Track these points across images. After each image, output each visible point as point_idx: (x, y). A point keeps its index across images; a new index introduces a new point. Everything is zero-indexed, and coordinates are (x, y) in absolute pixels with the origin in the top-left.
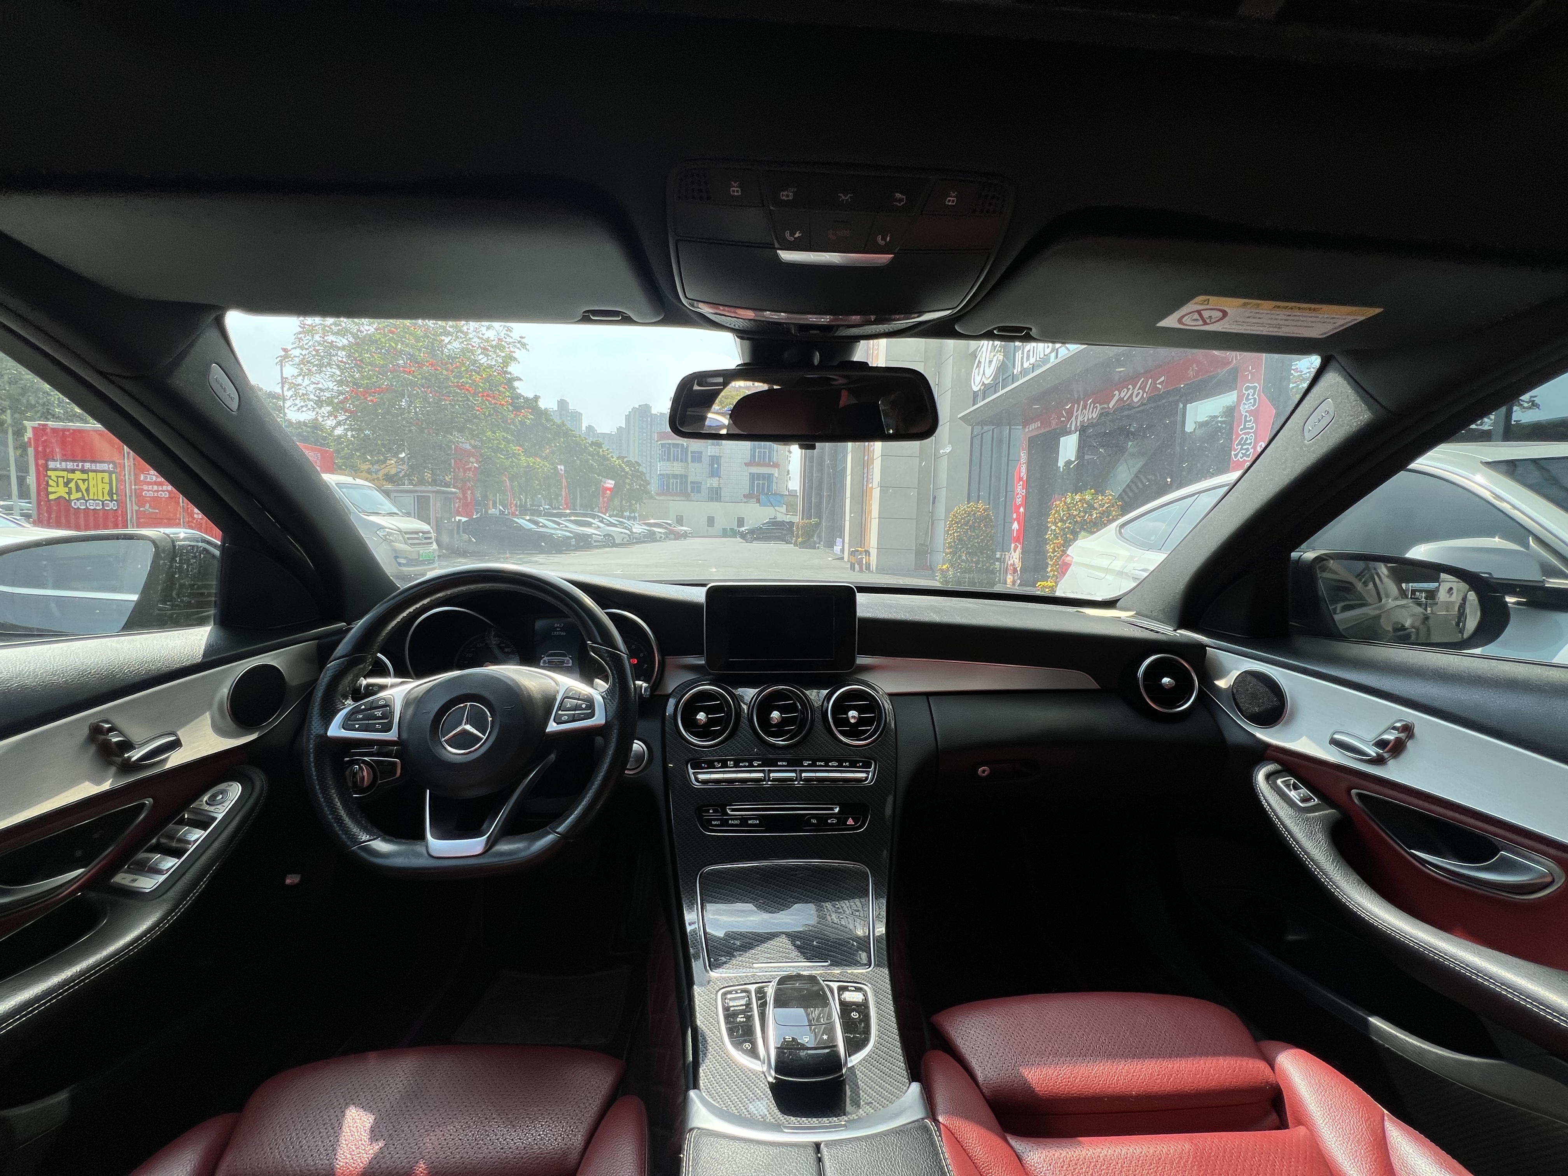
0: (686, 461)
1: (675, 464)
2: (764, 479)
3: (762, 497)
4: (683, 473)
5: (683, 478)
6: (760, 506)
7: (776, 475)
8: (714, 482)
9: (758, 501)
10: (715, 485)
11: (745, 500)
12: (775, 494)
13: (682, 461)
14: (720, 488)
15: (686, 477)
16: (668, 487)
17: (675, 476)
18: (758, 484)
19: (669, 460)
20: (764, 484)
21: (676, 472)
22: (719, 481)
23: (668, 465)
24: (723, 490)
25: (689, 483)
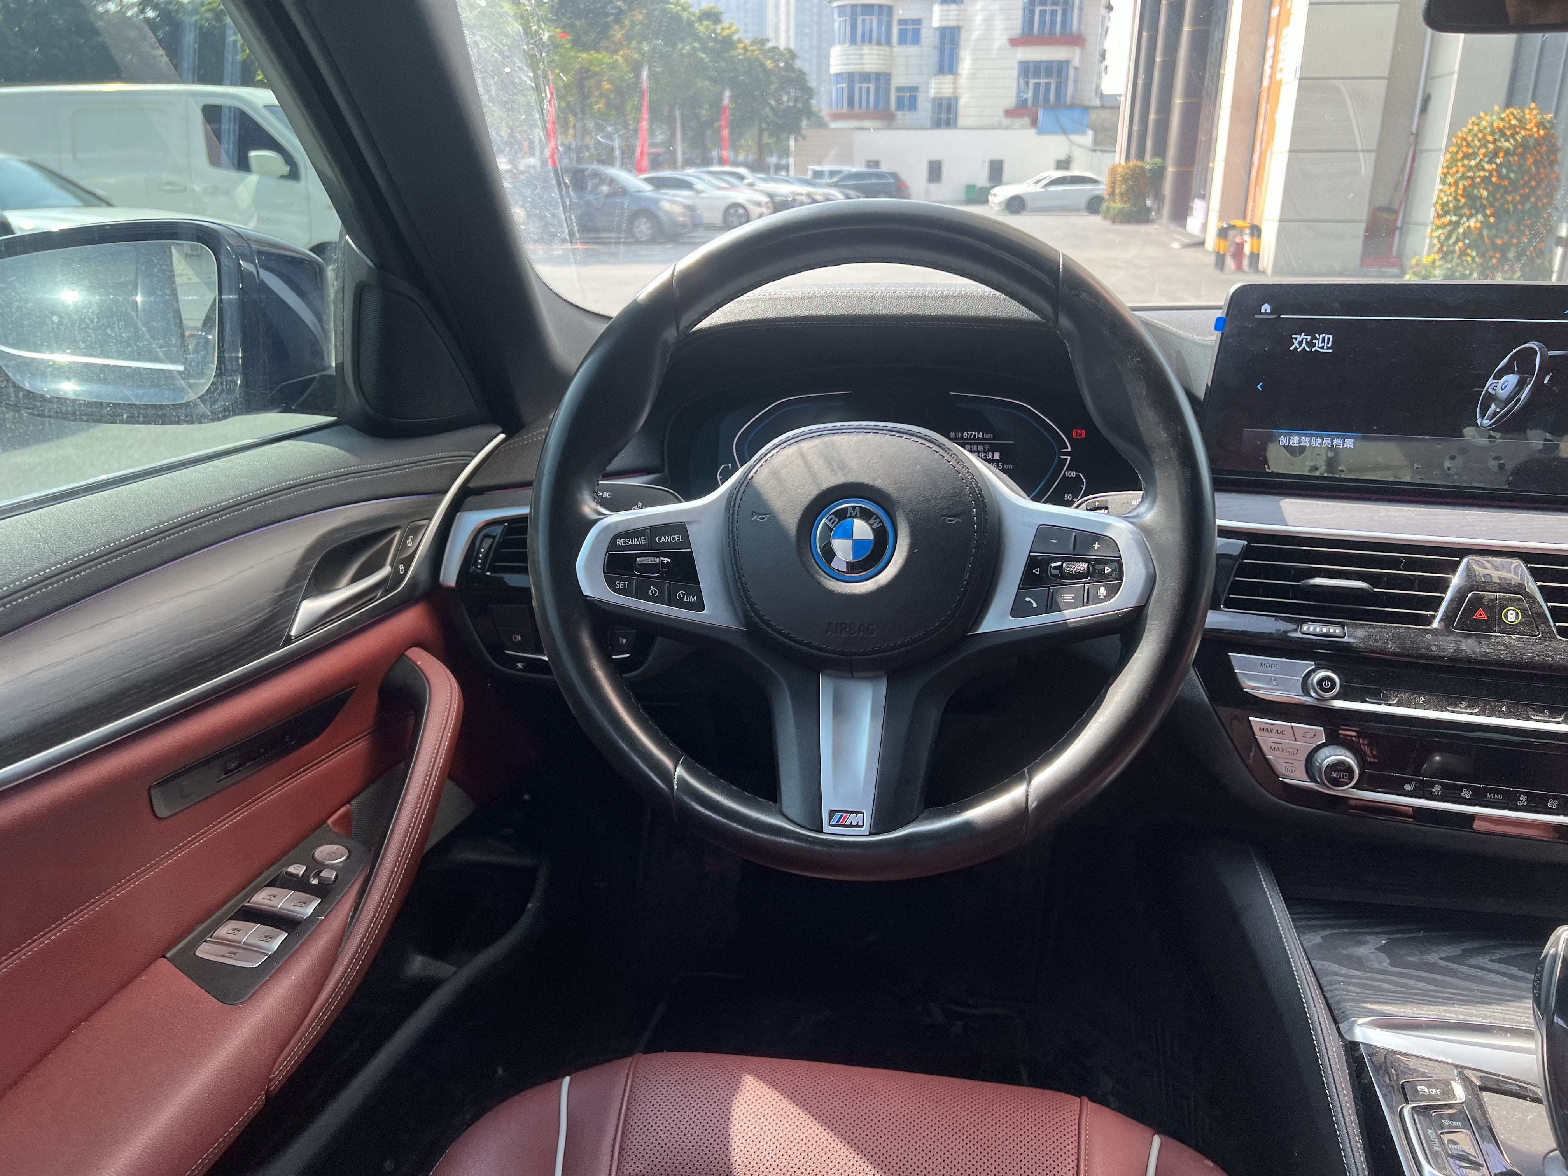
0: (888, 42)
1: (866, 49)
2: (1049, 74)
3: (1041, 114)
4: (880, 69)
5: (882, 79)
6: (1039, 132)
7: (1076, 62)
8: (944, 87)
9: (1034, 123)
10: (947, 92)
11: (1006, 121)
12: (1073, 106)
13: (879, 43)
14: (957, 99)
15: (888, 76)
16: (852, 101)
17: (865, 77)
18: (1037, 86)
19: (854, 41)
20: (1048, 85)
21: (867, 69)
22: (954, 83)
23: (851, 52)
24: (961, 103)
25: (893, 90)
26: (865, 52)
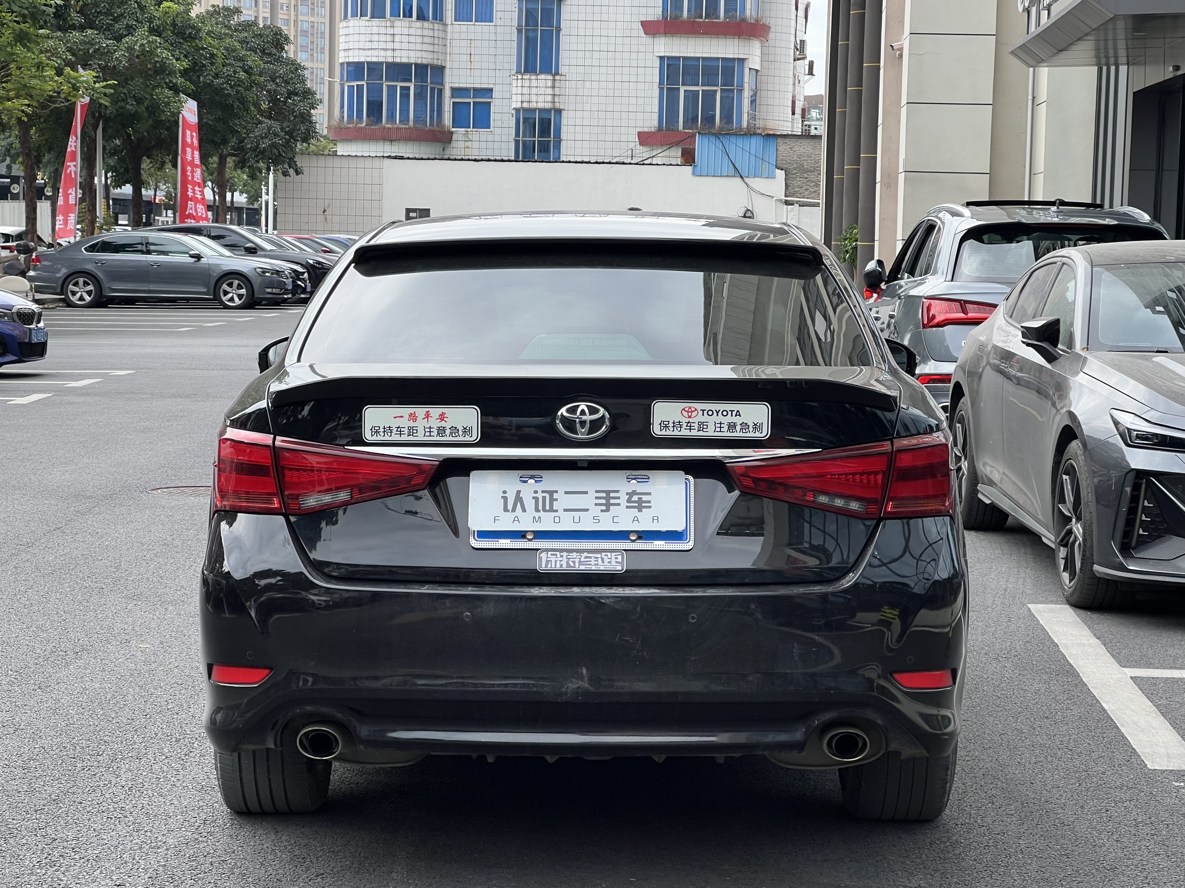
0: (439, 16)
1: (401, 25)
2: (711, 78)
3: (701, 144)
4: (425, 58)
5: (429, 74)
6: (696, 173)
7: (755, 62)
8: (536, 90)
9: (689, 157)
10: (542, 102)
11: (642, 152)
12: (750, 133)
13: (422, 17)
14: (559, 112)
15: (439, 70)
17: (399, 71)
18: (691, 97)
19: (378, 13)
20: (709, 97)
21: (402, 57)
22: (553, 87)
23: (375, 30)
24: (566, 119)
25: (447, 93)
26: (397, 31)
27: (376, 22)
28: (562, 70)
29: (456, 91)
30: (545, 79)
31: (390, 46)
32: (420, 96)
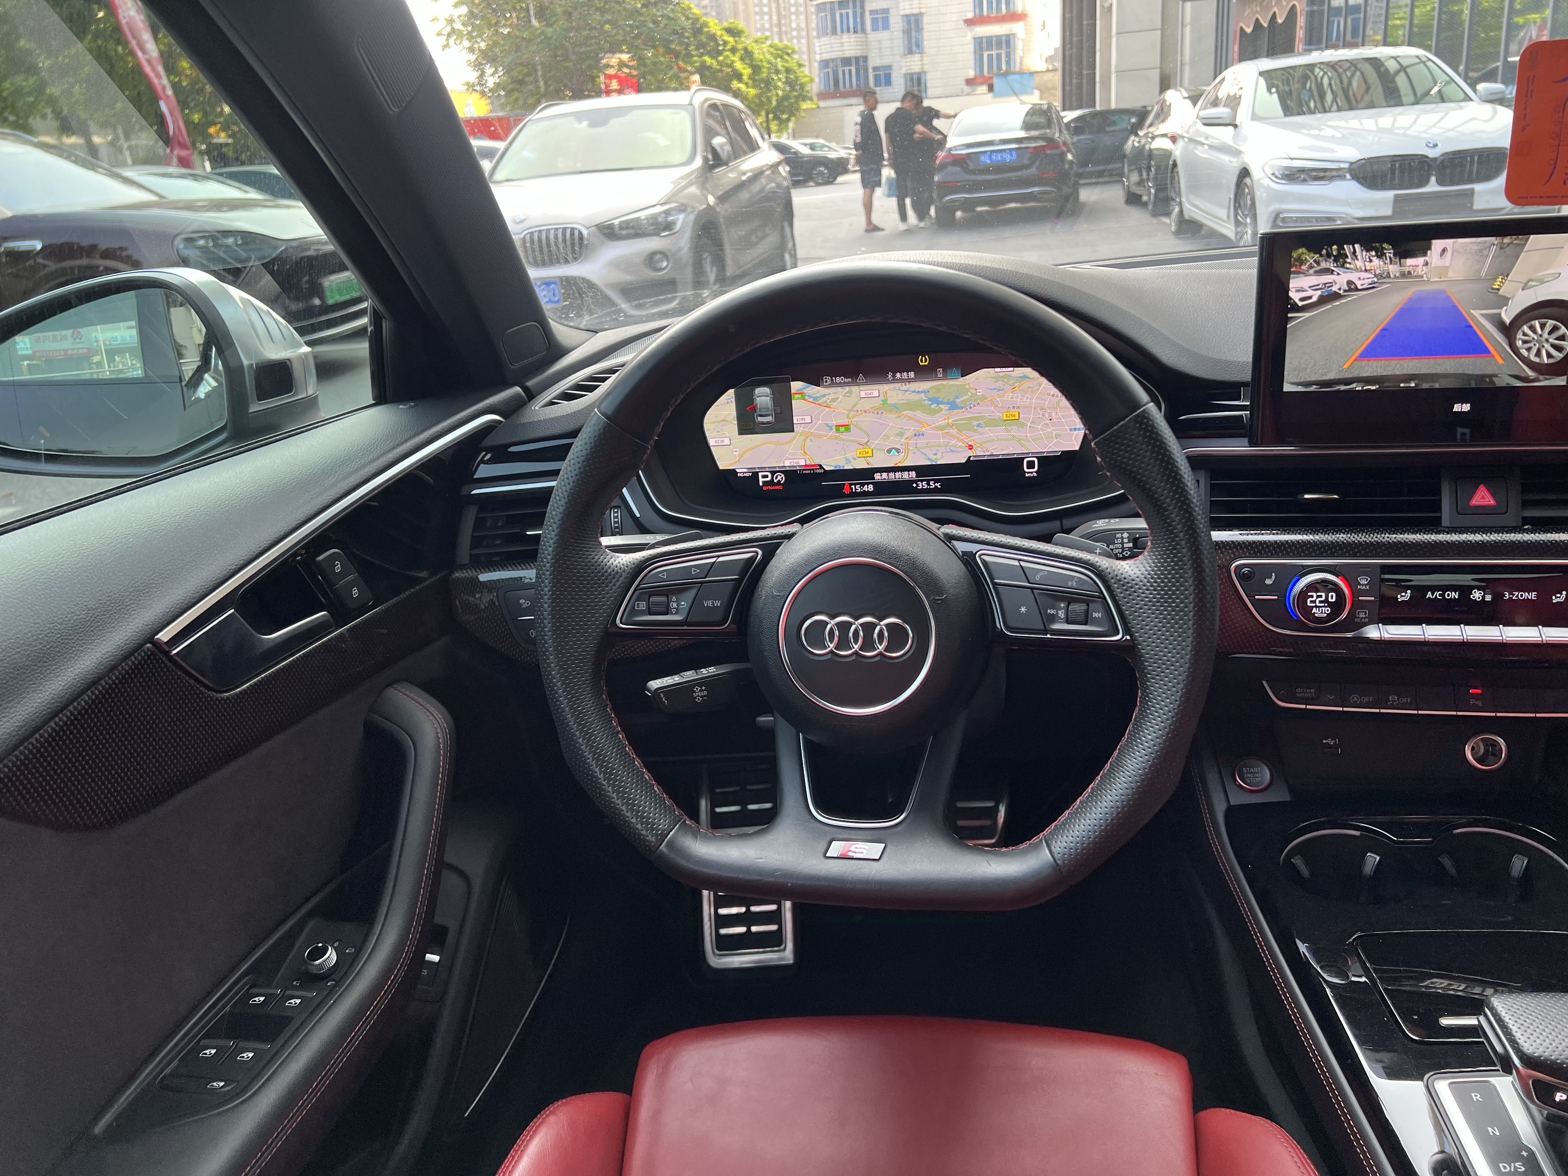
0: (863, 30)
1: (845, 37)
2: (999, 46)
3: (996, 81)
4: (858, 53)
5: (860, 61)
6: (995, 96)
7: (1021, 35)
8: (914, 64)
9: (991, 89)
10: (916, 69)
11: (967, 89)
12: (1021, 73)
13: (855, 32)
14: (925, 73)
15: (865, 58)
16: (836, 81)
17: (846, 61)
18: (990, 57)
19: (834, 32)
20: (999, 56)
21: (847, 54)
22: (921, 60)
23: (833, 41)
24: (929, 76)
25: (870, 70)
26: (844, 40)
27: (834, 37)
28: (926, 50)
29: (875, 69)
30: (917, 57)
31: (840, 49)
32: (858, 72)
